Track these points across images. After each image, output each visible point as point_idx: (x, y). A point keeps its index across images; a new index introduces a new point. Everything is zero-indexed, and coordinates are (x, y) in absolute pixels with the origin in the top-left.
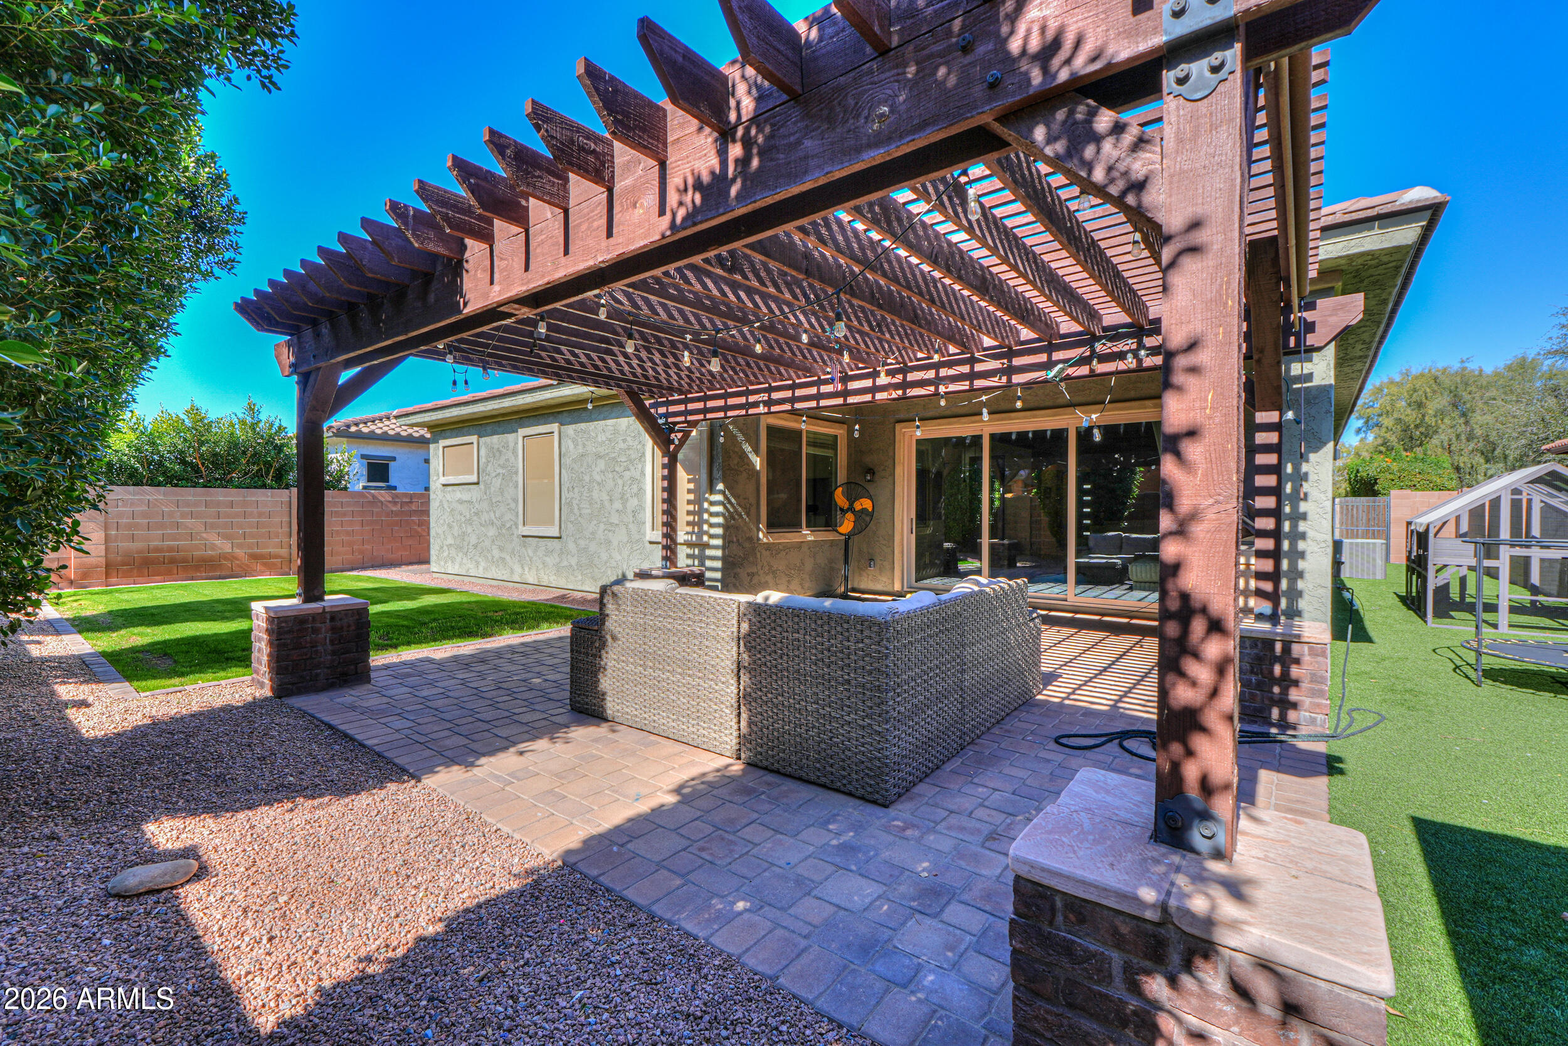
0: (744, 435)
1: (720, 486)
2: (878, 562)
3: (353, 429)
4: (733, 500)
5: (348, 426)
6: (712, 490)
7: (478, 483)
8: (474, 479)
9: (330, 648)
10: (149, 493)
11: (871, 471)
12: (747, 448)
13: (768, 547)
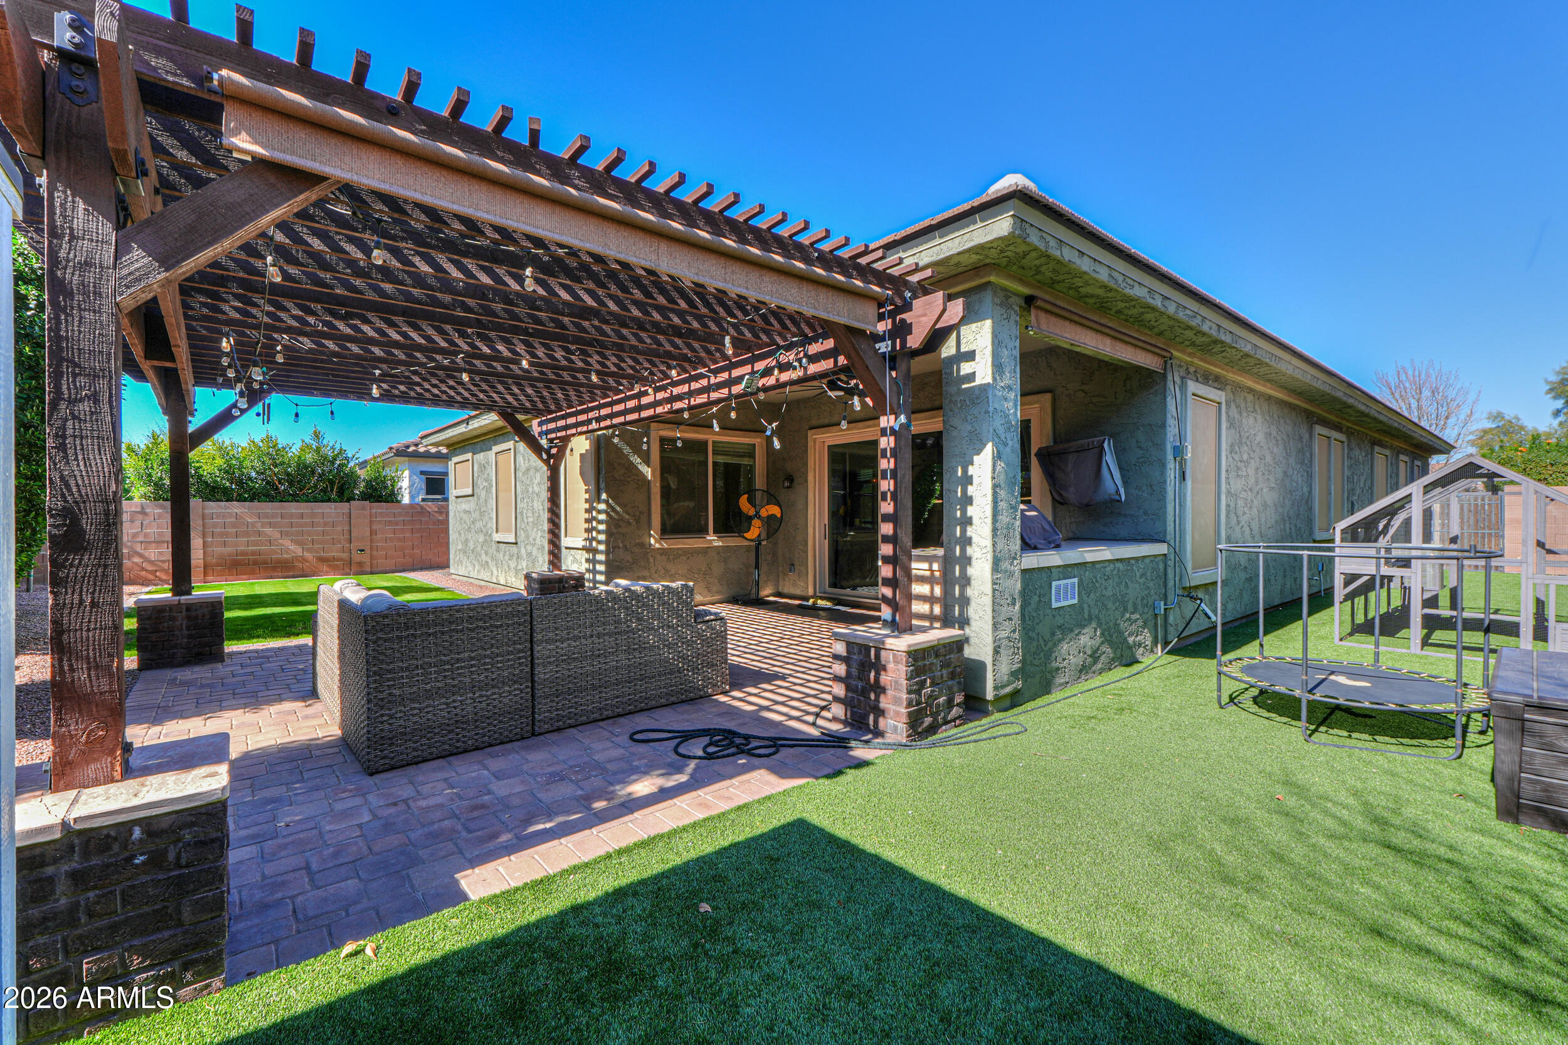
0: (631, 447)
1: (604, 496)
2: (797, 567)
3: (411, 449)
4: (618, 509)
5: (408, 447)
6: (599, 501)
7: (473, 495)
8: (470, 492)
9: (185, 632)
10: (236, 508)
11: (791, 479)
12: (636, 460)
13: (663, 552)
